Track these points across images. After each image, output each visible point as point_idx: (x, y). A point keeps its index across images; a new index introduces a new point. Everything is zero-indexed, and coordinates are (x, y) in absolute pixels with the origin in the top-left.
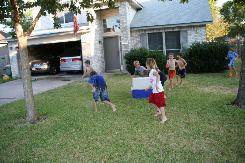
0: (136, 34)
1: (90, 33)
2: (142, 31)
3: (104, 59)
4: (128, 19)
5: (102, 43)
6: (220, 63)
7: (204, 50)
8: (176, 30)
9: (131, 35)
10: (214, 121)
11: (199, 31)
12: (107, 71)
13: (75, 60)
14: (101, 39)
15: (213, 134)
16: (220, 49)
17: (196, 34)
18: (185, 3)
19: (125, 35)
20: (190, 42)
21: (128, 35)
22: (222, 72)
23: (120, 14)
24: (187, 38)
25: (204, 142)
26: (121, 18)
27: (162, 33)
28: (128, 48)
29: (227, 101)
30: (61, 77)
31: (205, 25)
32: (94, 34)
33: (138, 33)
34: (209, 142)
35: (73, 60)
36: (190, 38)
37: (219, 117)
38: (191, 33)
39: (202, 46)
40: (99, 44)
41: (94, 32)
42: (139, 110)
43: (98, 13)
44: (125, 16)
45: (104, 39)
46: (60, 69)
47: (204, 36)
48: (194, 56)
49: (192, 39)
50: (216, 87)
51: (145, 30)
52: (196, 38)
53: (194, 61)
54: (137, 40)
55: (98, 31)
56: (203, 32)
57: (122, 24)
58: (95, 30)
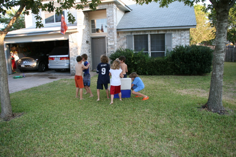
0: (123, 35)
1: (77, 33)
2: (128, 33)
3: (91, 59)
4: (114, 21)
5: (90, 43)
6: (202, 66)
7: (186, 53)
8: (161, 33)
9: (118, 37)
10: (182, 124)
11: (183, 35)
12: (94, 70)
13: (63, 59)
14: (89, 39)
15: (177, 138)
16: (201, 52)
17: (180, 38)
18: (165, 7)
19: (111, 36)
20: (174, 45)
21: (115, 36)
22: (204, 75)
23: (107, 15)
24: (171, 41)
25: (166, 145)
26: (108, 20)
27: (147, 35)
28: (114, 48)
29: (200, 104)
30: (49, 74)
31: (189, 29)
32: (82, 34)
33: (125, 35)
34: (171, 145)
35: (61, 58)
36: (175, 41)
37: (187, 120)
38: (175, 36)
39: (184, 49)
40: (86, 44)
41: (82, 32)
42: (112, 110)
43: (87, 13)
44: (111, 18)
45: (92, 39)
46: (49, 67)
47: (188, 39)
48: (177, 58)
49: (176, 42)
50: (194, 90)
51: (131, 32)
52: (180, 41)
53: (176, 63)
54: (124, 41)
55: (86, 31)
56: (187, 36)
57: (109, 25)
58: (82, 31)
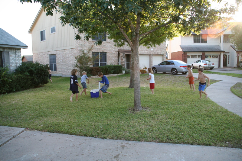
11: (17, 53)
17: (15, 56)
24: (9, 58)
31: (20, 49)
36: (11, 59)
38: (12, 54)
47: (20, 57)
49: (13, 59)
52: (15, 59)
